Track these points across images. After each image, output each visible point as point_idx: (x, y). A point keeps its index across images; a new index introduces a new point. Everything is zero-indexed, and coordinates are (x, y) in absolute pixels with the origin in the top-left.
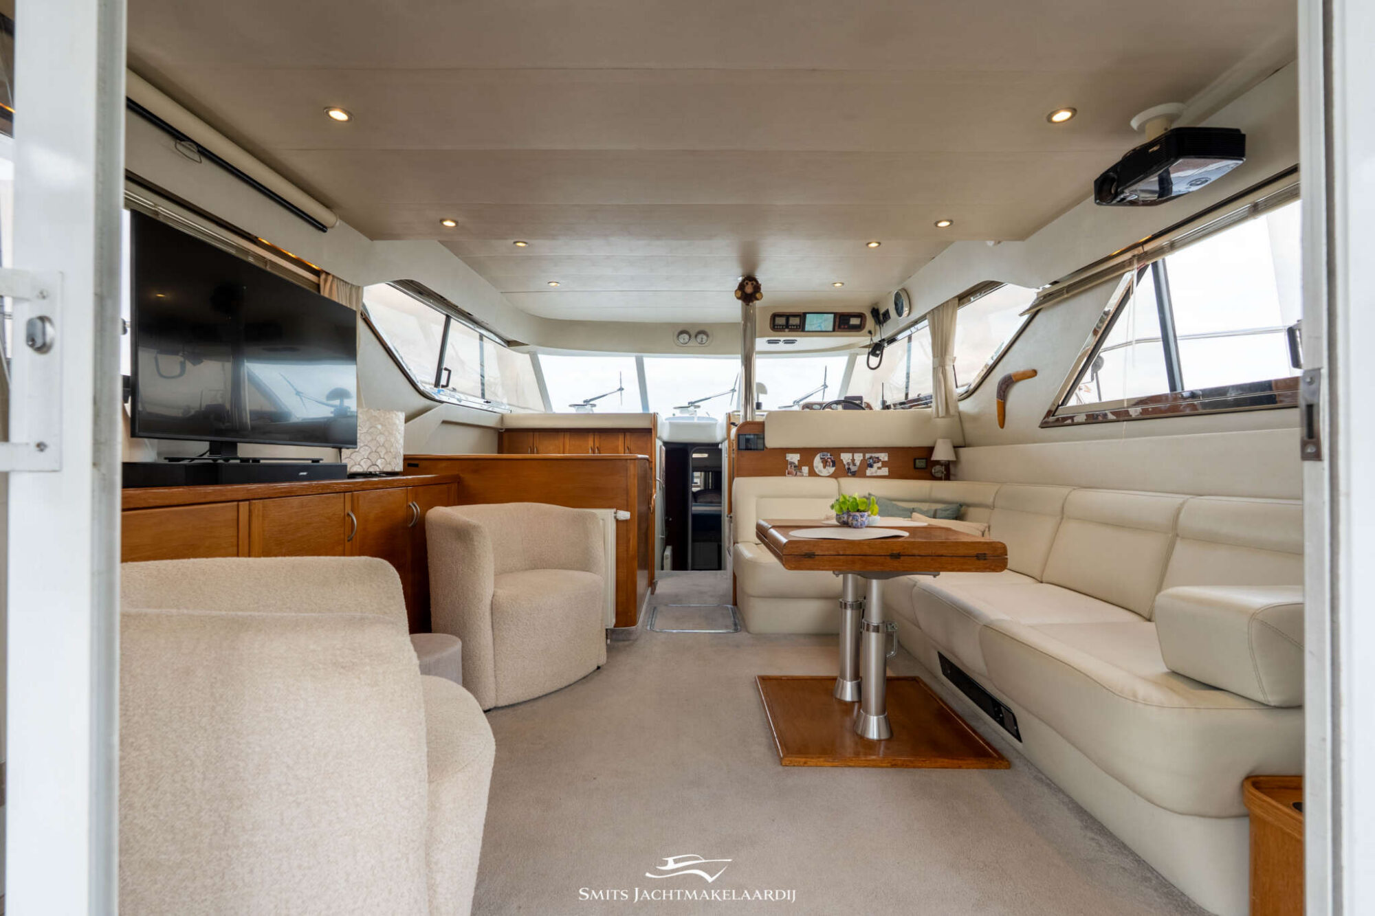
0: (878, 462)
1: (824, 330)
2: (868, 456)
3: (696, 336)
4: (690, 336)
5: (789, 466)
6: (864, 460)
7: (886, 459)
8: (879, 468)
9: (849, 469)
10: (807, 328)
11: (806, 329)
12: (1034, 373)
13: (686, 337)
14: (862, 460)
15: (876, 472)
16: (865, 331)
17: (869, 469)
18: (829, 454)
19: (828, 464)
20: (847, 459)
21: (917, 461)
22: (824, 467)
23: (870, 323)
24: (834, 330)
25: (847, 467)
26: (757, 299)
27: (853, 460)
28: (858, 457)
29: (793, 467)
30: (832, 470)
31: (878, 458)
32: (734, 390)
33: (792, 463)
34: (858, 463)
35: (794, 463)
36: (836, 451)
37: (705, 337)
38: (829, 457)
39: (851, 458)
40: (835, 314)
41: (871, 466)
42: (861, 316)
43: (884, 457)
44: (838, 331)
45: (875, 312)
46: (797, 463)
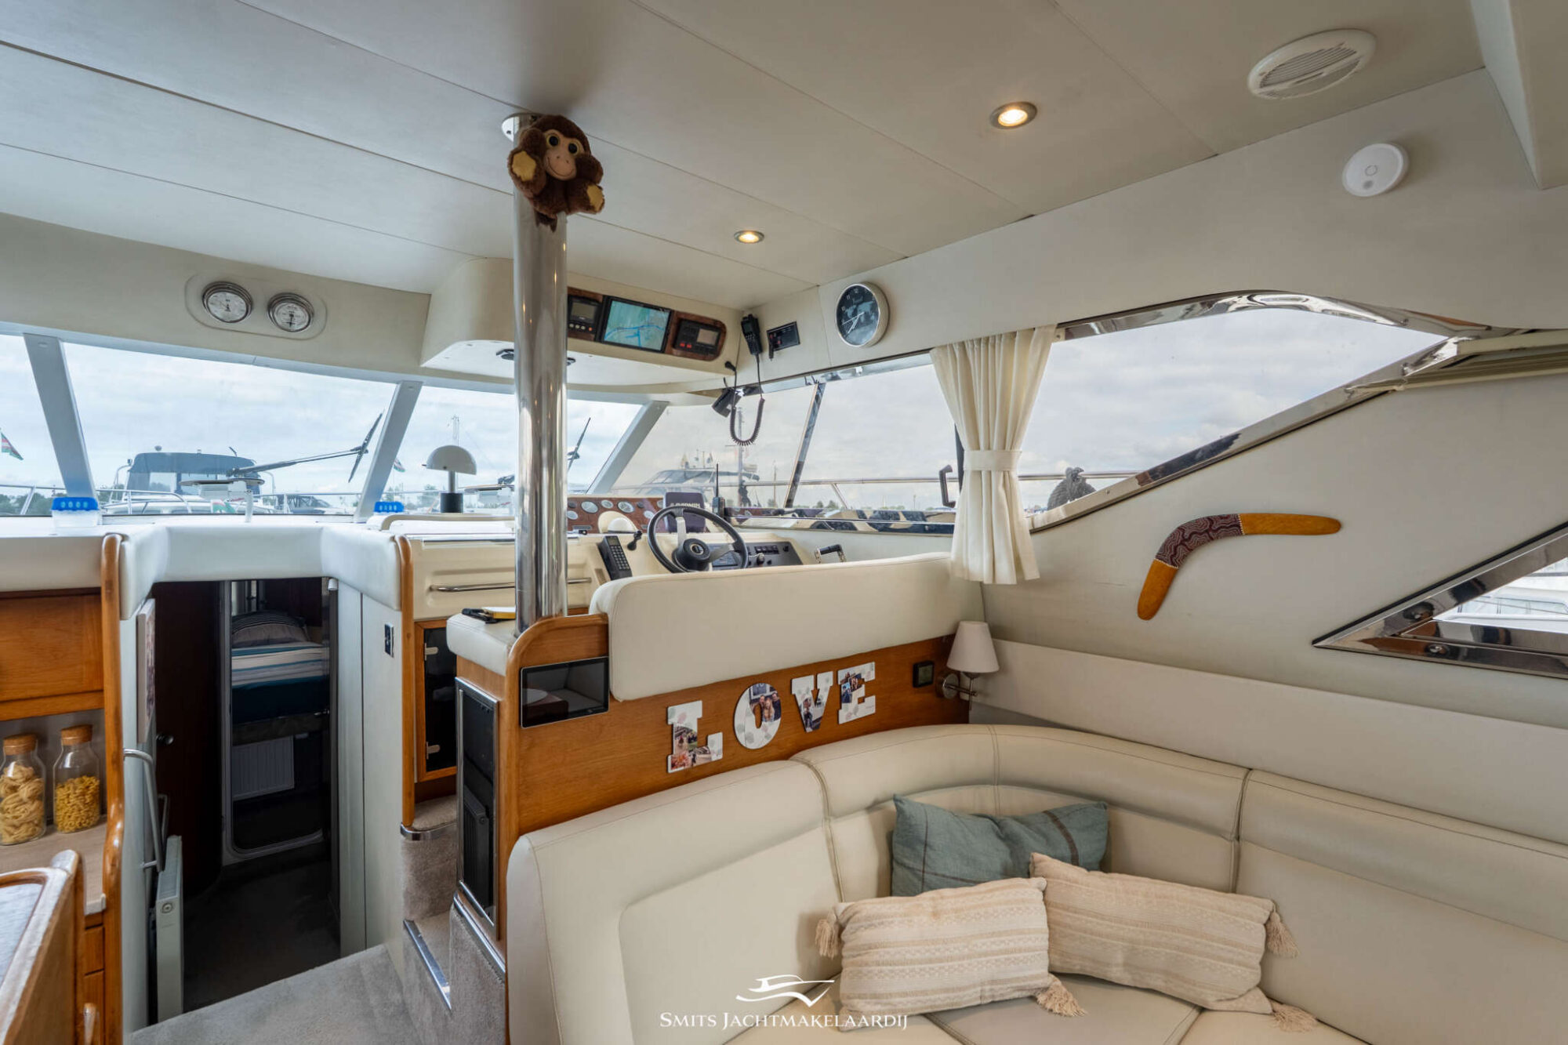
0: (859, 686)
1: (644, 344)
2: (842, 674)
3: (271, 306)
4: (250, 304)
5: (676, 742)
6: (836, 687)
7: (872, 677)
8: (861, 700)
9: (808, 715)
10: (610, 334)
11: (607, 338)
12: (1332, 526)
13: (237, 304)
14: (831, 687)
15: (856, 710)
16: (721, 360)
17: (843, 705)
18: (768, 686)
19: (766, 713)
20: (804, 692)
21: (921, 671)
22: (759, 725)
23: (734, 344)
24: (663, 351)
25: (803, 711)
26: (589, 207)
27: (816, 691)
28: (825, 680)
29: (685, 743)
30: (773, 727)
31: (858, 676)
32: (361, 450)
33: (684, 730)
34: (824, 696)
35: (689, 731)
36: (782, 678)
37: (300, 313)
38: (768, 693)
39: (812, 688)
40: (671, 312)
41: (848, 700)
42: (718, 328)
43: (868, 671)
44: (671, 353)
45: (750, 325)
46: (695, 729)
